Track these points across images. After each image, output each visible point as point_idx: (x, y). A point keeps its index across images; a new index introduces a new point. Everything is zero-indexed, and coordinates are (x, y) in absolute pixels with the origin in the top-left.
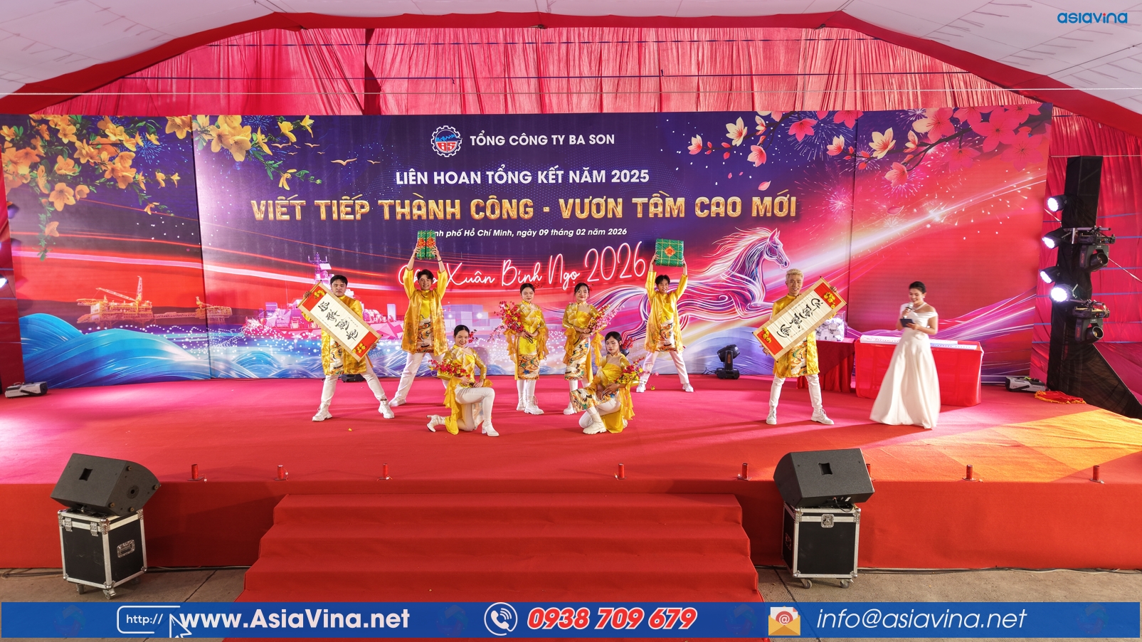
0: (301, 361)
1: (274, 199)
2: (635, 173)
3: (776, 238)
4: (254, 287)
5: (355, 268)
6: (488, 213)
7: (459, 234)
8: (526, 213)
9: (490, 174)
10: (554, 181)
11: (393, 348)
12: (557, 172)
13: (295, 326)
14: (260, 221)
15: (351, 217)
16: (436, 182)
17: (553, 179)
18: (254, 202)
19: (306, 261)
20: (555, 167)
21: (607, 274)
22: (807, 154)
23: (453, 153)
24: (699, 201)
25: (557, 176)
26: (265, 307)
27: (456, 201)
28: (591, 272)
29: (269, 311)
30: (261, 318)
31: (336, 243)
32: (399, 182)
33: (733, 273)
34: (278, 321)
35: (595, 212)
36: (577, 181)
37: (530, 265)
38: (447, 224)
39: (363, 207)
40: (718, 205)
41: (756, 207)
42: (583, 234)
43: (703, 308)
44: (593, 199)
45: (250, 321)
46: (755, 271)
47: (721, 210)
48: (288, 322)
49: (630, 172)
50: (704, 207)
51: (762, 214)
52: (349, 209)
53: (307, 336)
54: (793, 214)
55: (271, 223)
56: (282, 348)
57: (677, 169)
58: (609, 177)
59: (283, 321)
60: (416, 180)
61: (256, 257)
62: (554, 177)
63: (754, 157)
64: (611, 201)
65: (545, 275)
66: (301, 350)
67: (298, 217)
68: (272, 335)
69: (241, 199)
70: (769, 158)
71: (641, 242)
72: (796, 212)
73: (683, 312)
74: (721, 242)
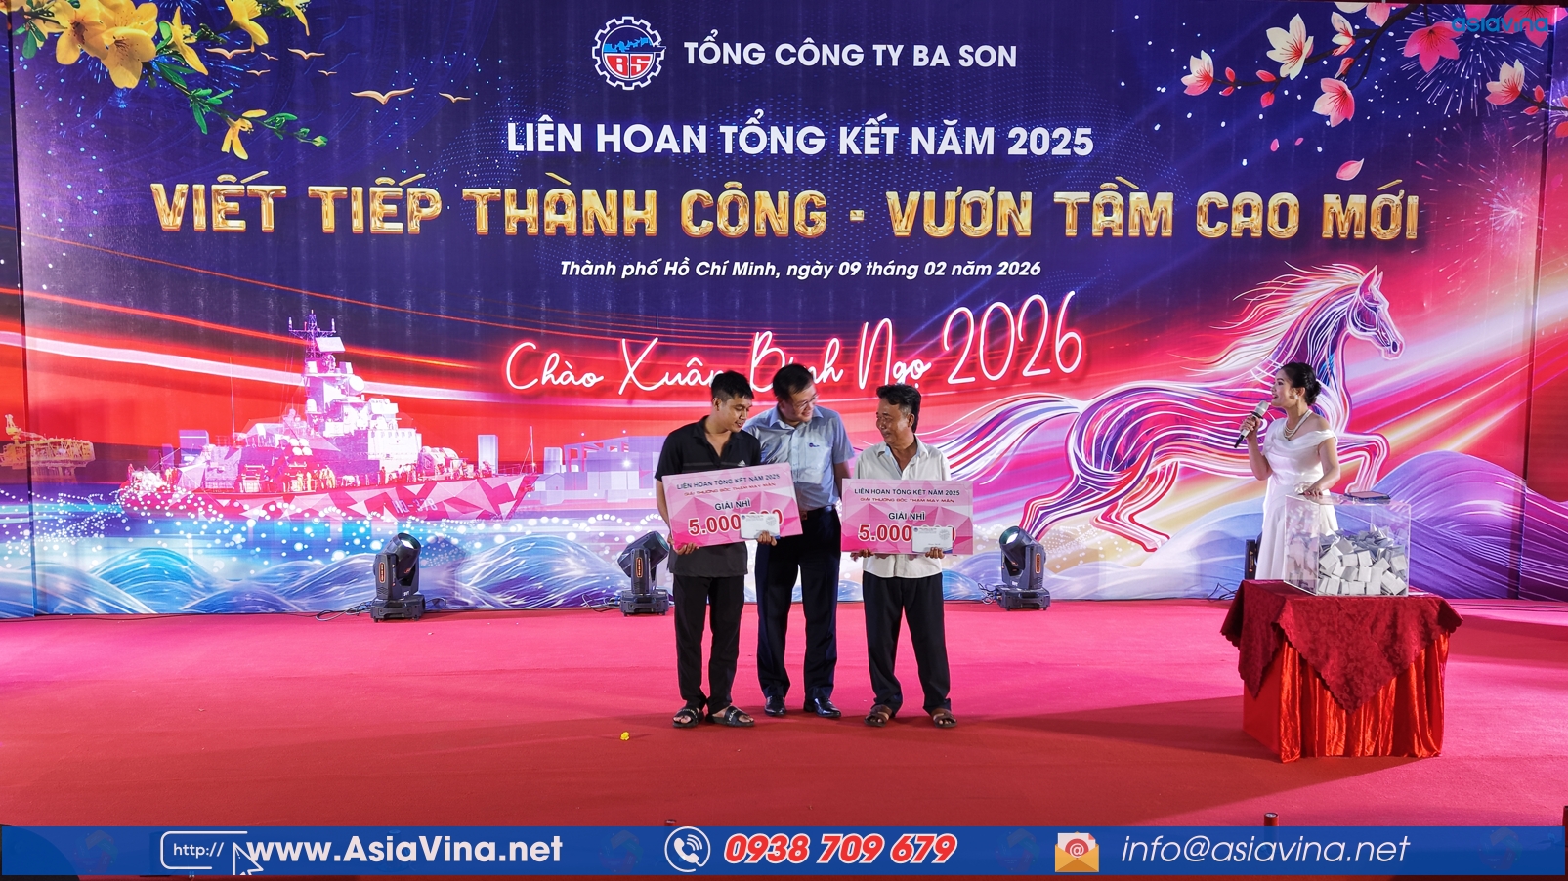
0: (263, 571)
1: (209, 180)
2: (1062, 135)
3: (1375, 288)
4: (149, 393)
5: (402, 350)
6: (722, 222)
7: (652, 269)
8: (810, 222)
9: (728, 130)
10: (876, 151)
11: (488, 540)
12: (885, 130)
13: (251, 486)
14: (171, 233)
15: (397, 227)
16: (601, 148)
17: (873, 146)
18: (158, 188)
19: (283, 330)
20: (880, 118)
21: (994, 367)
22: (1442, 100)
23: (643, 80)
24: (1204, 200)
25: (883, 137)
26: (177, 441)
27: (648, 193)
28: (956, 361)
29: (188, 451)
30: (166, 467)
31: (357, 288)
32: (513, 146)
34: (209, 476)
35: (969, 223)
36: (930, 150)
37: (817, 342)
38: (624, 247)
39: (426, 203)
40: (1247, 210)
41: (1331, 217)
42: (940, 273)
43: (1210, 446)
44: (964, 192)
45: (138, 474)
46: (1327, 360)
47: (1255, 221)
48: (234, 477)
49: (1051, 132)
50: (1216, 214)
51: (1344, 232)
52: (392, 208)
53: (279, 512)
54: (1411, 235)
55: (199, 239)
56: (218, 541)
57: (1157, 127)
58: (1003, 142)
59: (223, 476)
60: (555, 143)
61: (159, 320)
62: (876, 140)
63: (1326, 106)
64: (1006, 197)
65: (851, 369)
66: (263, 544)
67: (267, 223)
68: (192, 509)
69: (126, 180)
70: (1361, 107)
71: (1072, 293)
72: (1418, 231)
73: (1166, 454)
74: (1253, 295)
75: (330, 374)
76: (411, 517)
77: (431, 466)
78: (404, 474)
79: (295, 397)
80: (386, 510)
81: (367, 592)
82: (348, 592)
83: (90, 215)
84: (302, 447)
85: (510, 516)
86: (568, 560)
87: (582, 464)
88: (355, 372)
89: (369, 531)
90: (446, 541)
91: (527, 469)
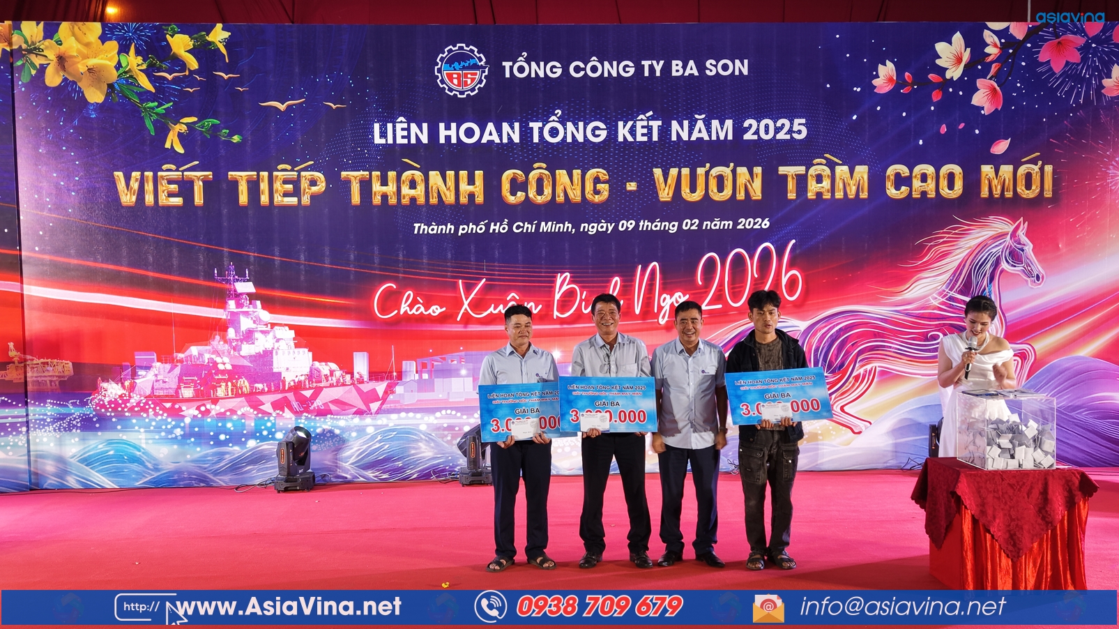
0: (196, 456)
1: (156, 169)
2: (783, 125)
3: (1021, 234)
4: (113, 325)
5: (297, 289)
6: (532, 193)
7: (481, 228)
8: (597, 192)
9: (535, 126)
10: (645, 139)
11: (361, 430)
12: (651, 123)
13: (188, 393)
14: (129, 208)
15: (293, 201)
16: (442, 140)
17: (643, 135)
18: (119, 175)
19: (210, 277)
20: (648, 115)
21: (736, 297)
22: (1069, 93)
23: (473, 90)
24: (891, 170)
25: (650, 128)
26: (133, 360)
27: (477, 172)
28: (708, 293)
29: (141, 368)
30: (125, 380)
31: (264, 246)
32: (378, 140)
33: (952, 293)
34: (157, 385)
35: (716, 191)
36: (685, 137)
37: (603, 282)
38: (460, 213)
39: (314, 183)
40: (924, 178)
41: (987, 182)
42: (694, 228)
43: (901, 354)
44: (711, 168)
45: (105, 385)
46: (987, 289)
48: (174, 386)
49: (775, 122)
50: (900, 181)
51: (997, 193)
52: (290, 187)
53: (208, 411)
54: (1048, 194)
55: (149, 212)
56: (163, 434)
57: (855, 117)
58: (739, 130)
59: (167, 386)
60: (408, 137)
61: (119, 272)
62: (645, 131)
63: (982, 99)
64: (742, 171)
65: (629, 299)
66: (196, 435)
67: (199, 199)
68: (144, 410)
69: (96, 169)
70: (1008, 100)
71: (794, 241)
72: (1053, 191)
73: (867, 361)
74: (930, 241)
75: (245, 309)
76: (305, 414)
77: (319, 376)
78: (300, 382)
79: (219, 327)
80: (286, 409)
81: (271, 471)
82: (259, 470)
83: (70, 195)
84: (225, 363)
85: (377, 412)
86: (420, 444)
87: (430, 373)
88: (263, 308)
89: (274, 425)
90: (331, 432)
91: (391, 378)
